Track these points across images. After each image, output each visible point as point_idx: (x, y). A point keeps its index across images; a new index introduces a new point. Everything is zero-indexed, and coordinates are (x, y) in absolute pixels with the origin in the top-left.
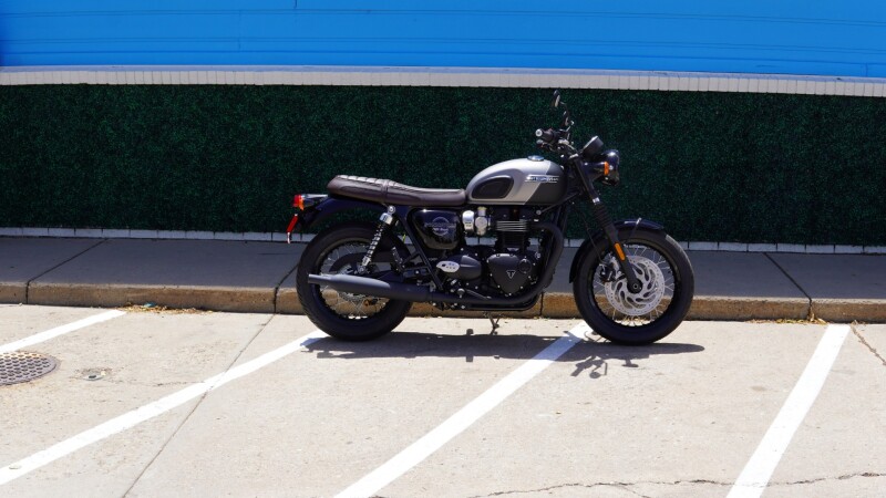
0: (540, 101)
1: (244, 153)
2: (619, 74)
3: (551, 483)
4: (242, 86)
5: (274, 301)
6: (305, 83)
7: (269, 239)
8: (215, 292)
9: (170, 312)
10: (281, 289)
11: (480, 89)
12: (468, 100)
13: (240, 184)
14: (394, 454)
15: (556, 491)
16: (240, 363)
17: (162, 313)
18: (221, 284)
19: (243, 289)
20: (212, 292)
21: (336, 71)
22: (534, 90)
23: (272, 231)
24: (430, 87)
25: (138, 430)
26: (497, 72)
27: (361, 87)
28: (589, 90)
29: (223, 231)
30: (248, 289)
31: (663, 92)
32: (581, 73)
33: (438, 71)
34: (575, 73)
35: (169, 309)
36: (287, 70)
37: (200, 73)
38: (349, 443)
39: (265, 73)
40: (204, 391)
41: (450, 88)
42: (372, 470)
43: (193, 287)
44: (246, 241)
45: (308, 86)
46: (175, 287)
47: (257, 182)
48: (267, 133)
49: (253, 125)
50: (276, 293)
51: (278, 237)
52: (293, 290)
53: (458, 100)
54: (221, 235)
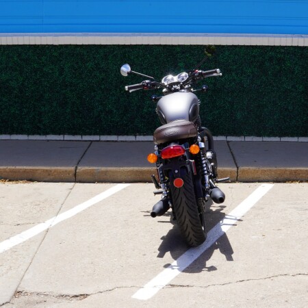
0: (227, 53)
1: (46, 86)
2: (275, 37)
3: (271, 275)
4: (45, 45)
5: (75, 175)
6: (84, 44)
7: (62, 139)
8: (39, 170)
9: (11, 183)
10: (79, 168)
11: (191, 46)
12: (183, 53)
13: (44, 106)
15: (275, 279)
16: (64, 211)
17: (7, 183)
19: (55, 168)
20: (37, 170)
22: (223, 46)
23: (64, 134)
24: (160, 45)
25: (14, 250)
27: (119, 46)
28: (256, 46)
29: (33, 134)
30: (59, 168)
31: (300, 47)
32: (251, 36)
33: (164, 36)
34: (248, 36)
35: (10, 181)
36: (73, 35)
37: (20, 37)
38: (145, 255)
39: (60, 37)
41: (173, 46)
43: (25, 167)
44: (48, 140)
45: (86, 45)
46: (13, 168)
47: (54, 104)
48: (61, 74)
49: (52, 69)
50: (76, 170)
51: (67, 137)
52: (87, 168)
53: (178, 53)
54: (32, 137)
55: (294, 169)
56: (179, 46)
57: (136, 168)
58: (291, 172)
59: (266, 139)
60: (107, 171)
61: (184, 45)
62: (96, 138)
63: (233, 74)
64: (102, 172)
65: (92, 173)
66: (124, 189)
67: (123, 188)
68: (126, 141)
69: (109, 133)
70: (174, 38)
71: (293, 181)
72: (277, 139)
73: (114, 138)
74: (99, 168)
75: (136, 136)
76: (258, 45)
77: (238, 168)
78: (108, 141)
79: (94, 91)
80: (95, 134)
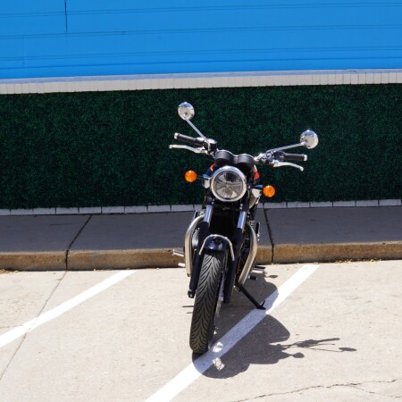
0: (260, 97)
1: (31, 147)
2: (320, 73)
3: (300, 387)
4: (27, 95)
5: (66, 261)
6: (77, 91)
7: (53, 213)
10: (71, 252)
11: (213, 89)
12: (204, 98)
13: (29, 171)
14: (179, 372)
15: (305, 392)
16: (47, 310)
18: (23, 250)
19: (41, 253)
20: (18, 256)
21: (100, 80)
22: (255, 88)
23: (55, 206)
24: (174, 89)
26: (225, 76)
27: (121, 92)
28: (297, 86)
29: (17, 208)
30: (45, 253)
31: (354, 85)
32: (290, 74)
33: (180, 77)
34: (286, 74)
36: (63, 81)
38: (143, 365)
39: (45, 84)
40: (23, 333)
41: (190, 90)
42: (164, 385)
43: (2, 253)
44: (36, 215)
45: (80, 93)
47: (42, 169)
48: (49, 130)
49: (37, 125)
50: (67, 255)
51: (60, 211)
52: (81, 252)
53: (197, 98)
54: (15, 212)
55: (344, 244)
56: (198, 89)
57: (143, 251)
58: (341, 249)
59: (314, 205)
60: (106, 255)
61: (205, 89)
62: (97, 210)
63: (269, 123)
64: (100, 256)
65: (87, 258)
66: (128, 278)
67: (126, 276)
68: (135, 214)
69: (113, 204)
70: (190, 79)
71: (344, 260)
72: (329, 204)
73: (119, 209)
74: (97, 251)
75: (147, 206)
76: (300, 84)
77: (273, 245)
78: (112, 214)
79: (92, 151)
80: (95, 205)
